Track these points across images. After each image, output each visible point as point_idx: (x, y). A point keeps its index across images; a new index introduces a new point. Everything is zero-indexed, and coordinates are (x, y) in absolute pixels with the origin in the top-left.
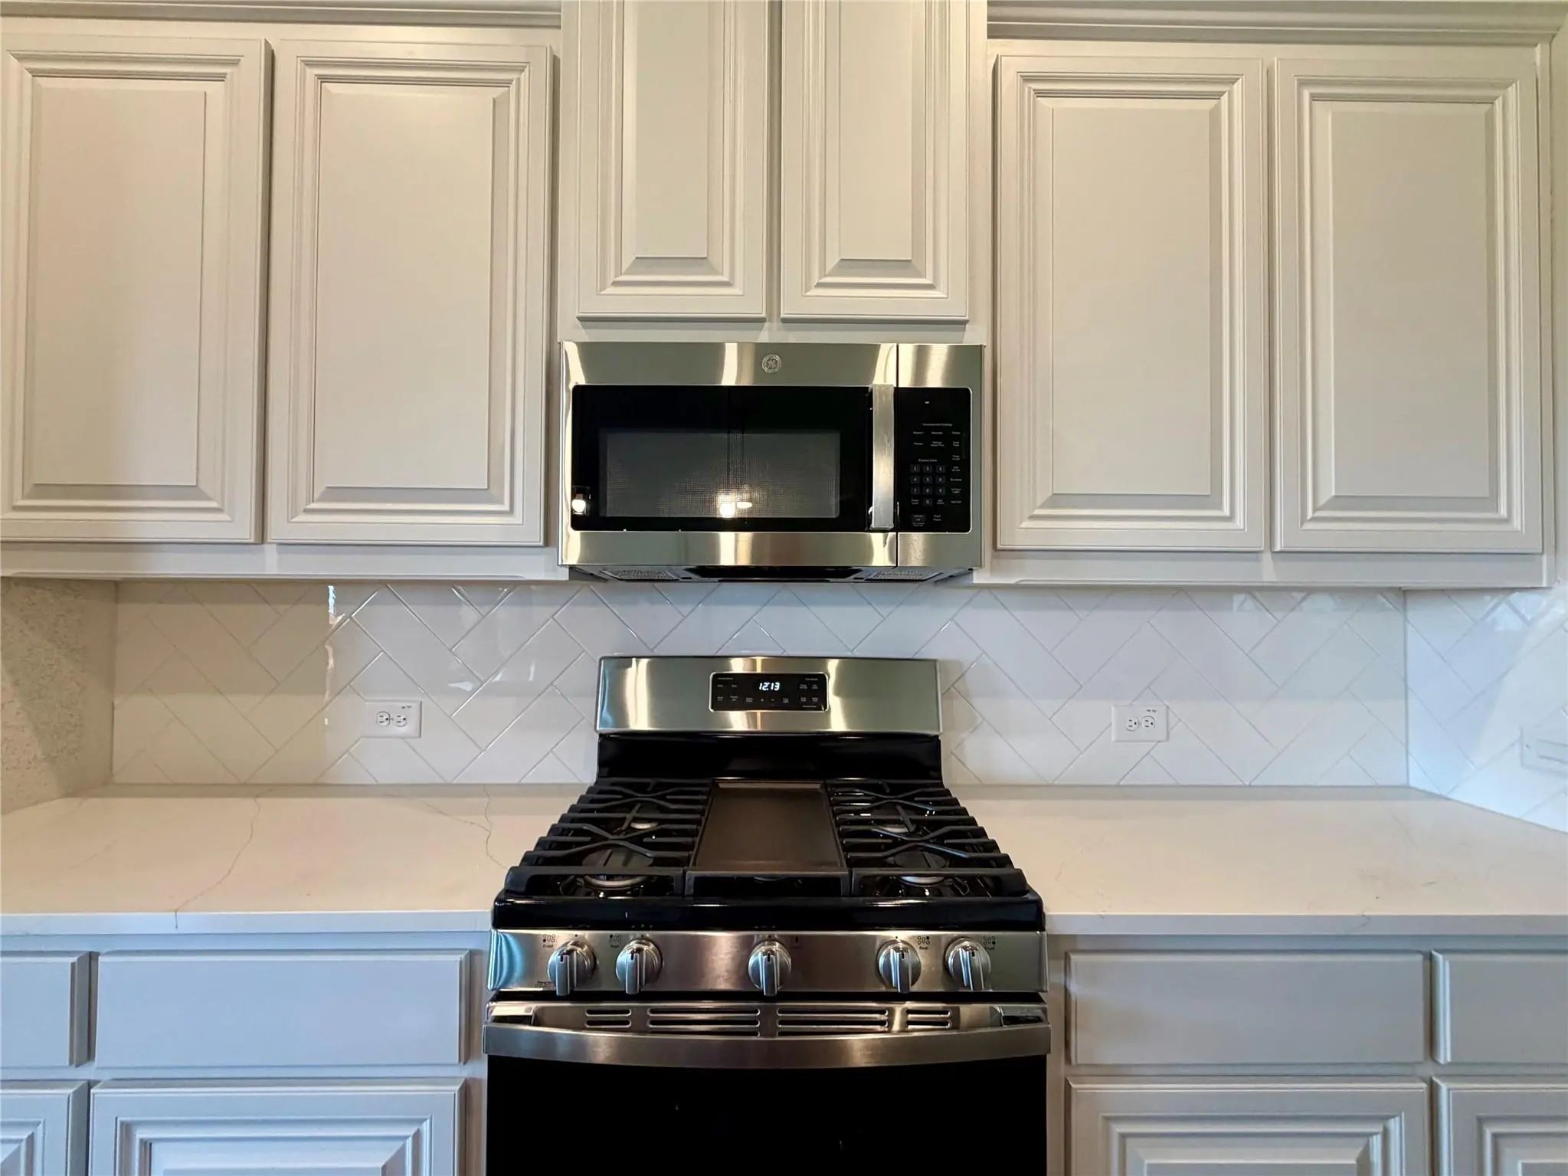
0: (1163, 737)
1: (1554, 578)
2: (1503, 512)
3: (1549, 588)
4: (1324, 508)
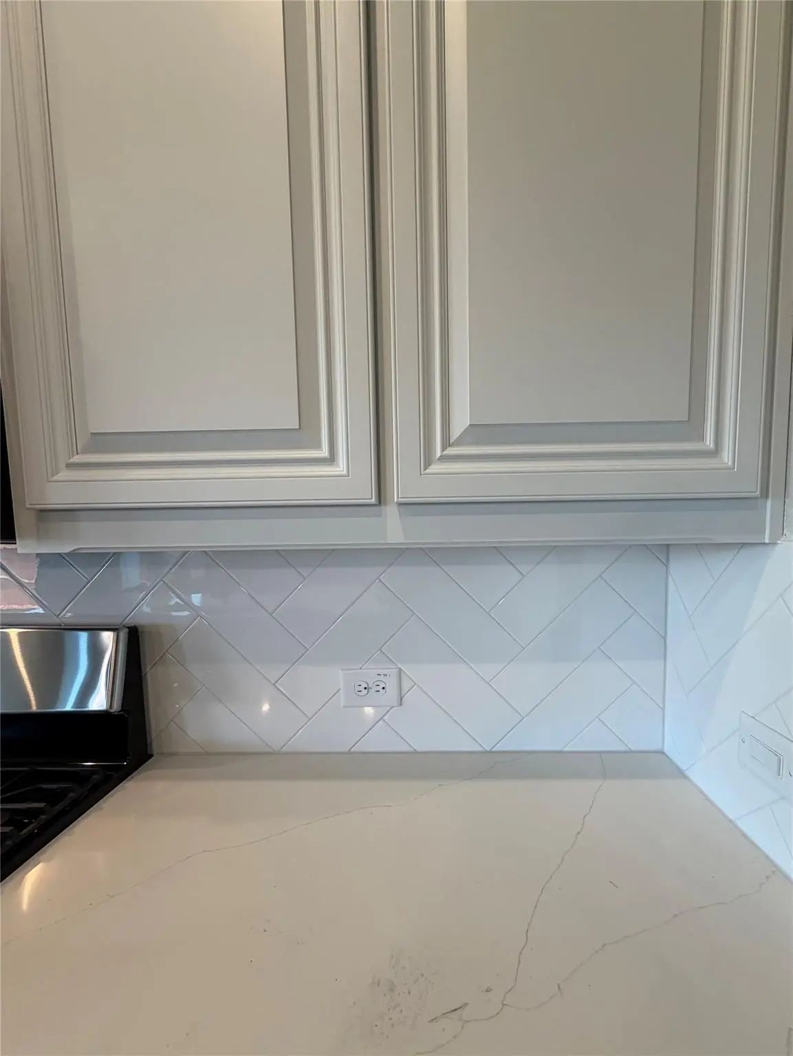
0: (395, 702)
1: (779, 531)
2: (709, 442)
3: (773, 544)
4: (459, 442)
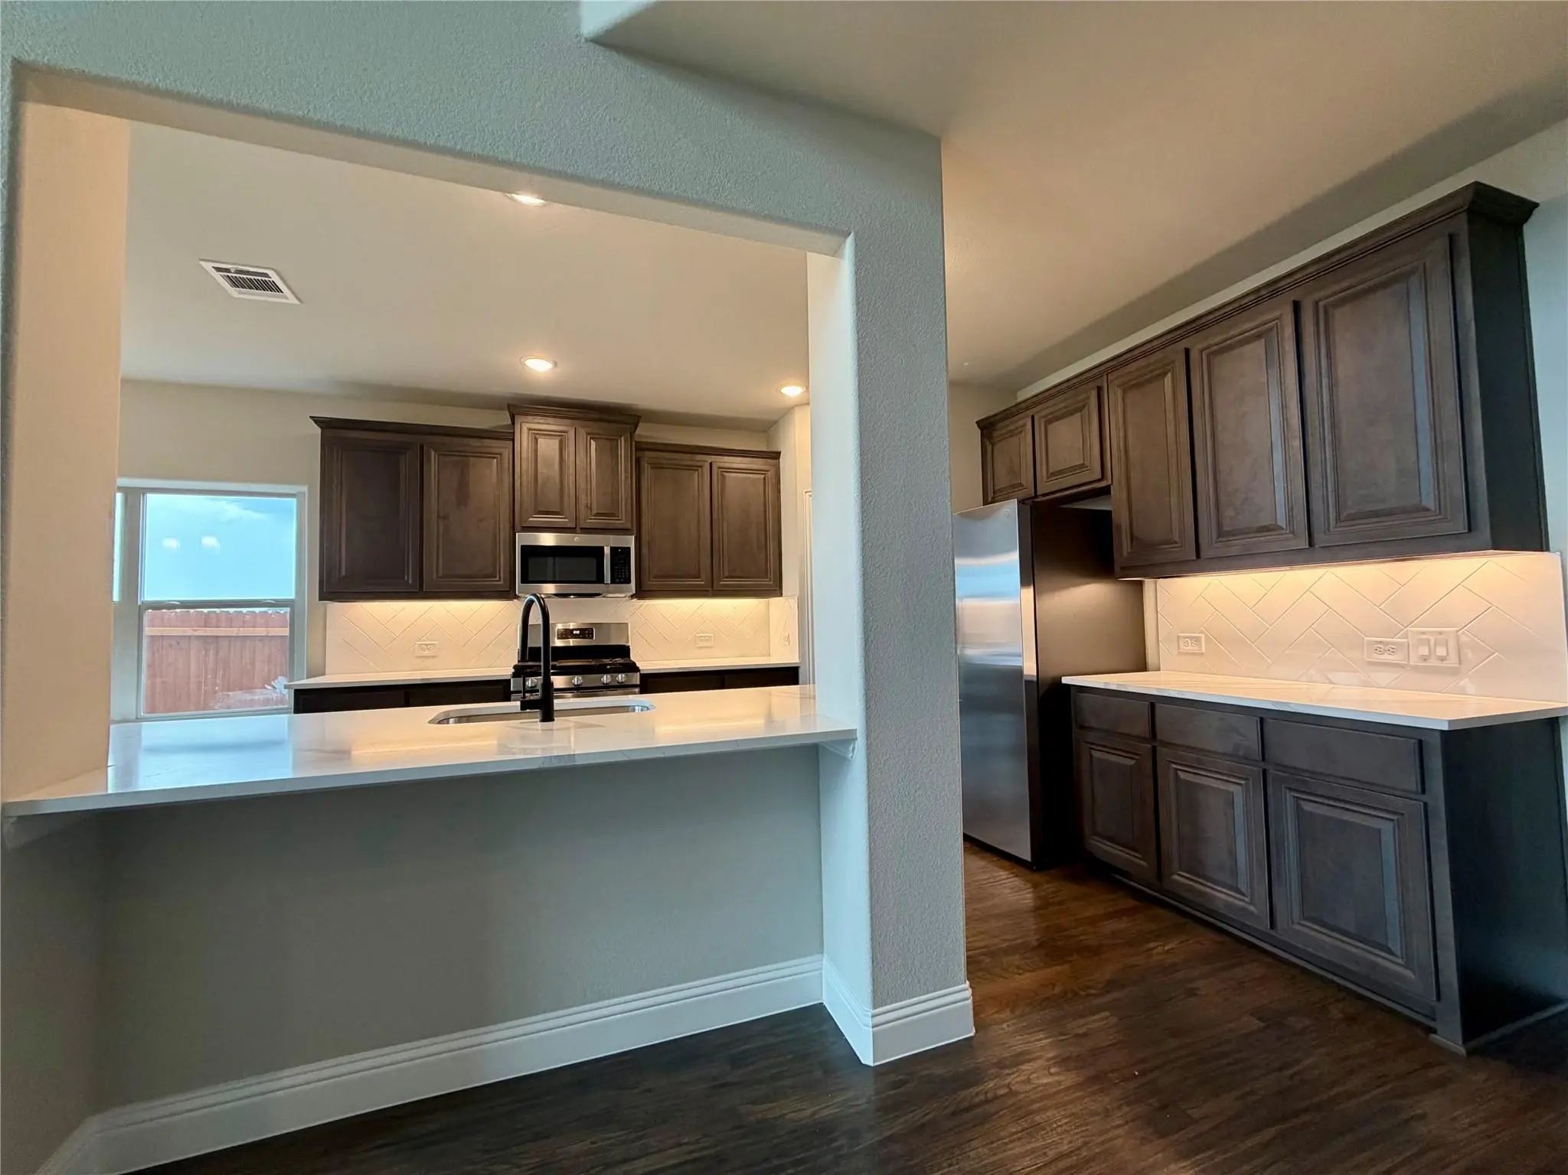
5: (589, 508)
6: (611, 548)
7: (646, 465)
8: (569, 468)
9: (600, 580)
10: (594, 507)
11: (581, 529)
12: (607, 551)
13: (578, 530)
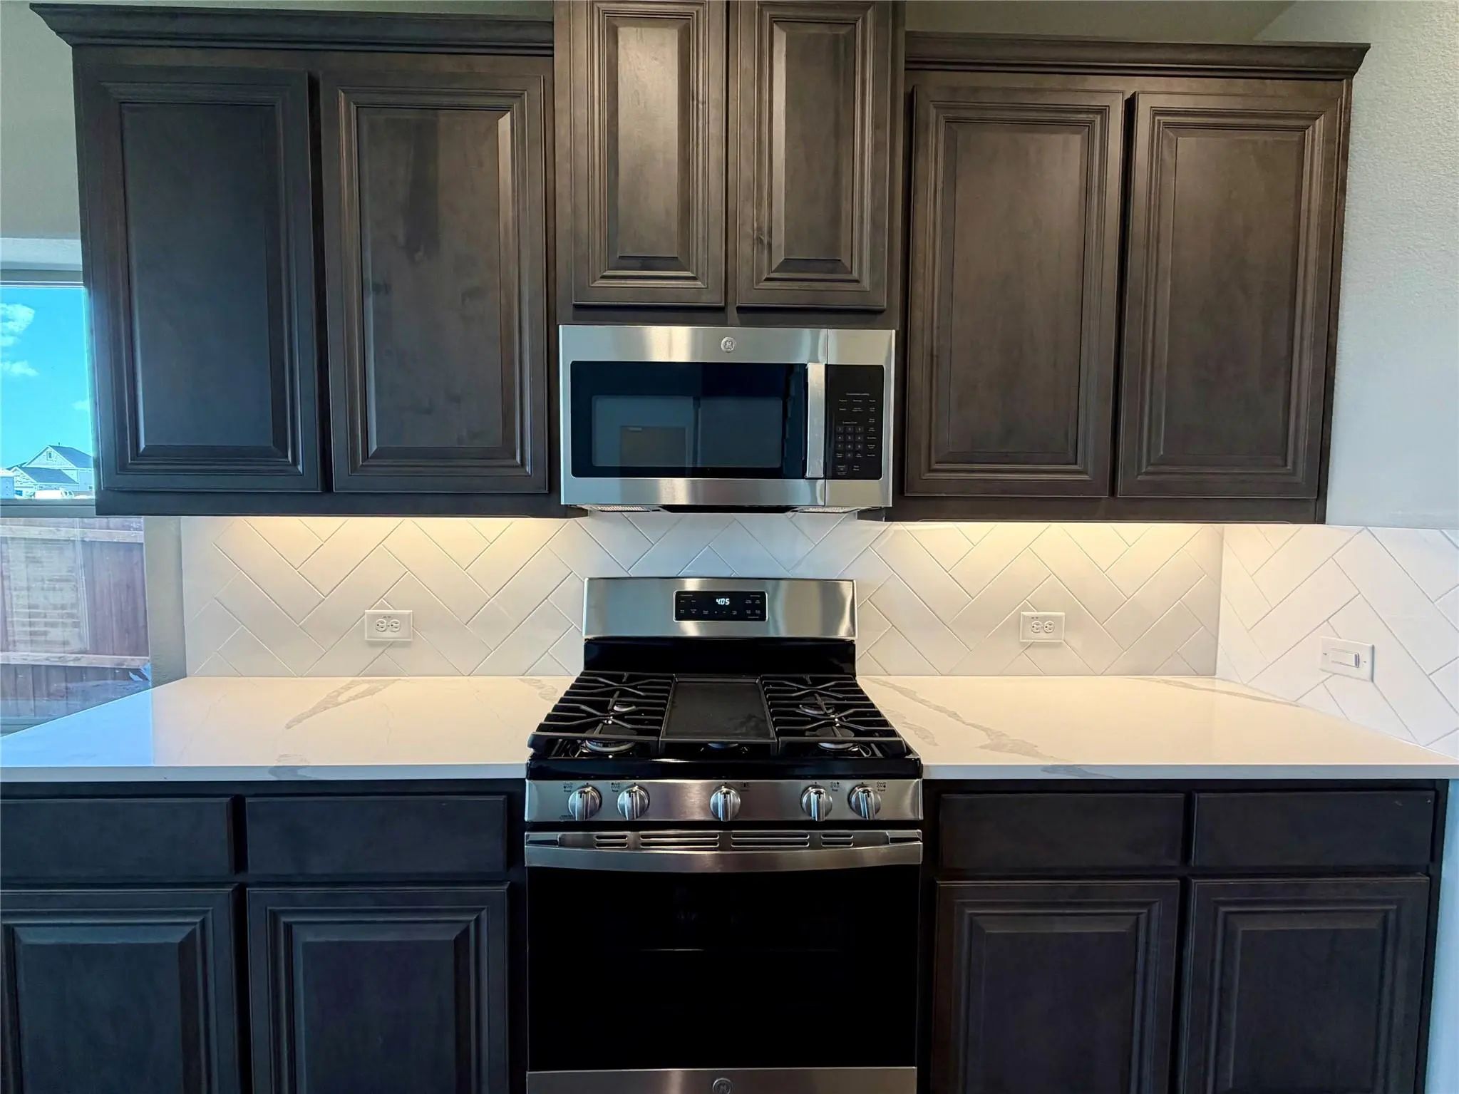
5: (762, 242)
6: (827, 366)
7: (933, 112)
8: (707, 123)
9: (793, 467)
10: (779, 238)
11: (741, 310)
12: (816, 377)
13: (732, 313)
